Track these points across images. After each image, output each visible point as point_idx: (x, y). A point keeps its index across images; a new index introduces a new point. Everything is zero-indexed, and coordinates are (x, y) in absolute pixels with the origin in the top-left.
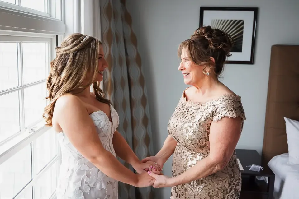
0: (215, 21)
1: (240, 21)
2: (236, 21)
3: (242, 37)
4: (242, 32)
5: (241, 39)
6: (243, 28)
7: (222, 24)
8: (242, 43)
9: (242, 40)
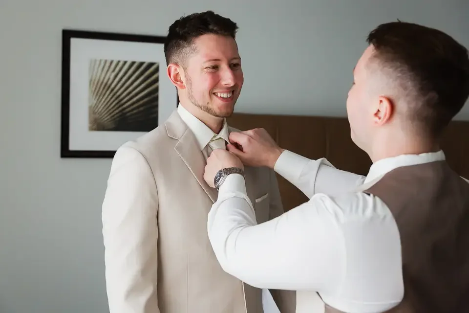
0: (98, 63)
1: (151, 64)
2: (142, 64)
3: (156, 99)
4: (157, 90)
5: (154, 104)
6: (157, 80)
7: (114, 71)
8: (157, 112)
9: (157, 106)
